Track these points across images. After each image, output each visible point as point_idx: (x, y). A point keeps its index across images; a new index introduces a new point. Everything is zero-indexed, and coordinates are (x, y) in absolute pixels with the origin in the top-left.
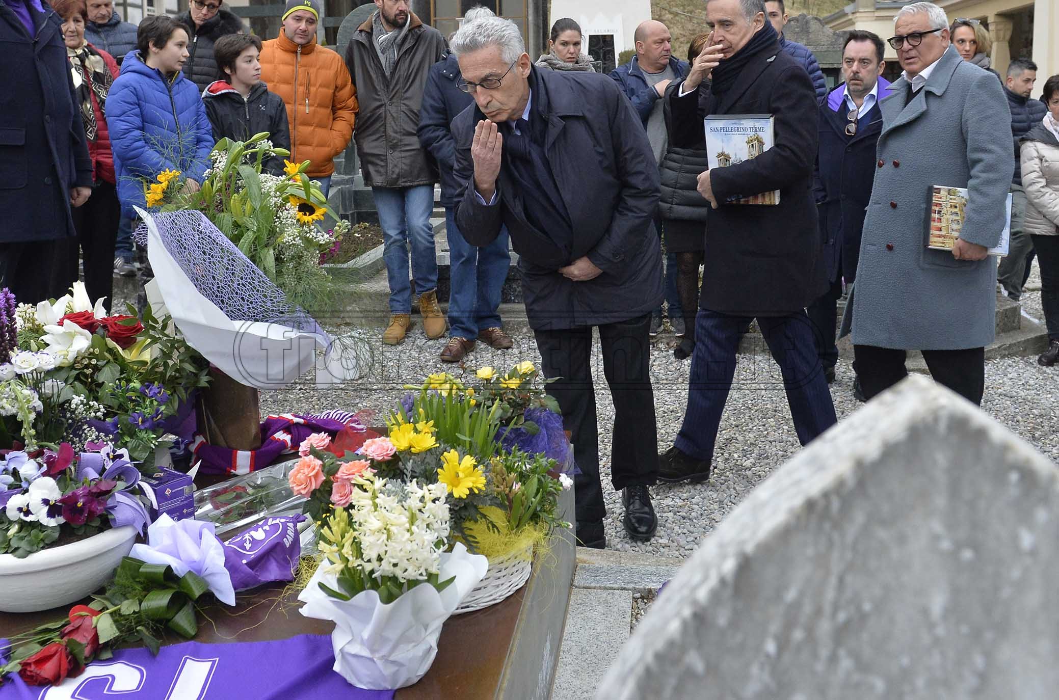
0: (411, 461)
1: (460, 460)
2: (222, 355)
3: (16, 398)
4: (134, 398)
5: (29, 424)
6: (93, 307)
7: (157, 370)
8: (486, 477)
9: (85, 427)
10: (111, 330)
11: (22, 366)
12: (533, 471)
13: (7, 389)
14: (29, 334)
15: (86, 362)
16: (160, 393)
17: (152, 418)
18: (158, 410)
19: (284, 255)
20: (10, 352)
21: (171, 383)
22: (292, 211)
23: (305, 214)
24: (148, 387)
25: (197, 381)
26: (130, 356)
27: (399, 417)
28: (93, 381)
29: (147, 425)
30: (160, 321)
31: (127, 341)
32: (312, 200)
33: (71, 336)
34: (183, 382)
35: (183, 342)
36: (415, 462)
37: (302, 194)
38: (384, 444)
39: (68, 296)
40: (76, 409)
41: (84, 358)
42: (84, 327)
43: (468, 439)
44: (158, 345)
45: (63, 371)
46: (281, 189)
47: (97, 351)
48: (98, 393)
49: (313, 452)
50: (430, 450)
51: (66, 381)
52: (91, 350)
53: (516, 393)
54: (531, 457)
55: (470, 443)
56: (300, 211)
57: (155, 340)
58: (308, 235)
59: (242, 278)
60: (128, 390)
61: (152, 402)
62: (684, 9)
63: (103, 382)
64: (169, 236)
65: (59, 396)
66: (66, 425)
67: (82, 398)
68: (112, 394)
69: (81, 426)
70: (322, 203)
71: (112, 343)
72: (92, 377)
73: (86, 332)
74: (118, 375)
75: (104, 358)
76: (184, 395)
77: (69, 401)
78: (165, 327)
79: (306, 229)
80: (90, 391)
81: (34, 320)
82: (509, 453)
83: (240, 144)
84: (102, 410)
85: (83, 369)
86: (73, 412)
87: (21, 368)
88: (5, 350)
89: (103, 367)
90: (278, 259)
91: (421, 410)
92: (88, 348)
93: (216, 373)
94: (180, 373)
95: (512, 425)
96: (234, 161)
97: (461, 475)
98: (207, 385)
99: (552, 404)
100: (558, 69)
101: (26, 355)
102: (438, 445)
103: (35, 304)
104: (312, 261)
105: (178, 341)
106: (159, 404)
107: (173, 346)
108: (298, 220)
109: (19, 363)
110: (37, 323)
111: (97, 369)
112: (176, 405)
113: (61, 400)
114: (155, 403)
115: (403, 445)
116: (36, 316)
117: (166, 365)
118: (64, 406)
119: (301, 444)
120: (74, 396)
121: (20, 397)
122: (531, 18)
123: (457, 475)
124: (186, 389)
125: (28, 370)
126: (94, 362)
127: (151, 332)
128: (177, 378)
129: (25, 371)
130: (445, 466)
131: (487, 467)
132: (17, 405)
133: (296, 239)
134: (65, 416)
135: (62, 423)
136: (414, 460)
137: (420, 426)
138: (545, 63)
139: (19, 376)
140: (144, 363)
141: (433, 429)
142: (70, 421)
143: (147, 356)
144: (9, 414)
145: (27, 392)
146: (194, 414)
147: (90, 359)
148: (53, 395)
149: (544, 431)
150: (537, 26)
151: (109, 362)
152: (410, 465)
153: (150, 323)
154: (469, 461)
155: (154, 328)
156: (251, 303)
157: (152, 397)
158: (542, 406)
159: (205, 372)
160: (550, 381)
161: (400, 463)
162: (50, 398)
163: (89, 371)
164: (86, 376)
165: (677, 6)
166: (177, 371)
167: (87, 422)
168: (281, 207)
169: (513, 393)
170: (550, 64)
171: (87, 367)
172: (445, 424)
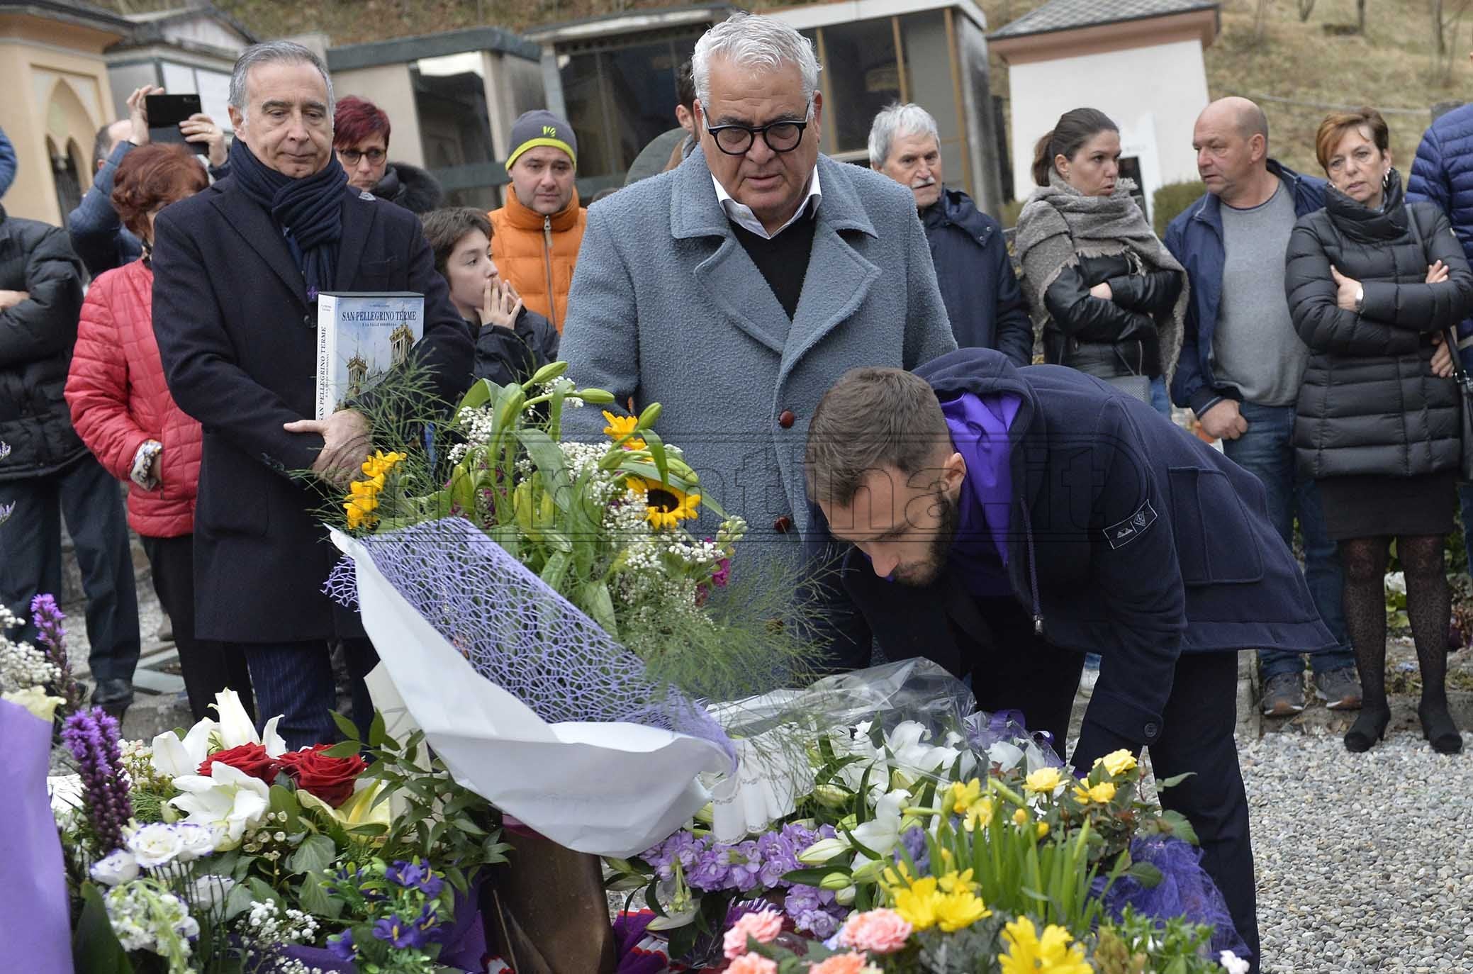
0: (944, 947)
1: (1039, 935)
2: (529, 796)
3: (148, 916)
4: (373, 893)
5: (181, 960)
6: (261, 737)
7: (405, 839)
8: (1091, 964)
9: (282, 960)
10: (305, 774)
11: (151, 851)
12: (1171, 950)
13: (130, 898)
14: (147, 798)
15: (265, 838)
16: (425, 876)
17: (418, 925)
18: (426, 909)
19: (625, 593)
20: (124, 828)
21: (437, 860)
22: (637, 504)
23: (661, 511)
24: (401, 867)
25: (483, 855)
26: (350, 818)
27: (902, 867)
28: (284, 873)
29: (410, 938)
30: (402, 743)
31: (339, 793)
32: (673, 481)
33: (227, 795)
34: (456, 857)
35: (449, 783)
36: (950, 950)
37: (650, 470)
38: (886, 920)
39: (206, 720)
40: (259, 929)
41: (260, 831)
42: (252, 773)
43: (1040, 897)
44: (404, 791)
45: (225, 858)
46: (610, 465)
47: (283, 816)
48: (297, 895)
49: (752, 946)
50: (971, 927)
51: (233, 875)
52: (272, 815)
53: (1109, 810)
54: (1159, 925)
55: (1046, 904)
56: (650, 504)
57: (396, 782)
58: (672, 549)
59: (556, 642)
60: (361, 880)
61: (413, 895)
62: (1273, 88)
63: (305, 874)
64: (401, 577)
65: (224, 907)
66: (245, 961)
67: (270, 904)
68: (332, 891)
69: (273, 960)
70: (690, 486)
71: (309, 799)
72: (281, 867)
73: (258, 782)
74: (331, 856)
75: (299, 827)
76: (464, 885)
77: (245, 915)
78: (412, 754)
79: (665, 538)
80: (282, 892)
81: (151, 771)
82: (1119, 920)
83: (514, 391)
84: (313, 924)
85: (261, 852)
86: (255, 935)
87: (148, 856)
88: (112, 825)
89: (302, 843)
90: (618, 603)
91: (944, 851)
92: (266, 814)
93: (524, 837)
94: (448, 842)
95: (1113, 875)
96: (508, 421)
97: (1046, 963)
98: (502, 859)
99: (1180, 826)
101: (154, 830)
102: (989, 913)
103: (148, 742)
104: (684, 599)
105: (440, 781)
106: (430, 896)
107: (430, 790)
108: (650, 523)
109: (144, 848)
110: (158, 775)
111: (288, 850)
112: (451, 901)
113: (230, 914)
114: (420, 896)
115: (924, 918)
116: (153, 763)
117: (421, 827)
118: (237, 924)
119: (728, 935)
120: (254, 903)
121: (158, 909)
122: (974, 140)
123: (1038, 963)
124: (465, 871)
125: (164, 859)
126: (280, 836)
127: (388, 767)
128: (443, 853)
129: (158, 862)
130: (1013, 948)
131: (1088, 944)
132: (152, 926)
133: (653, 558)
134: (240, 945)
135: (237, 957)
136: (948, 943)
137: (949, 880)
138: (1043, 204)
139: (144, 872)
140: (381, 828)
141: (974, 885)
142: (251, 953)
143: (383, 814)
144: (137, 945)
145: (170, 899)
146: (479, 923)
147: (273, 833)
148: (213, 905)
149: (1171, 880)
150: (987, 155)
151: (309, 834)
152: (942, 954)
153: (384, 748)
154: (1056, 935)
155: (391, 760)
156: (579, 687)
157: (412, 885)
158: (1161, 831)
159: (496, 838)
160: (1171, 782)
161: (923, 954)
162: (209, 911)
163: (273, 856)
164: (269, 865)
165: (1258, 85)
166: (444, 838)
167: (284, 952)
168: (616, 501)
169: (1104, 812)
170: (1054, 204)
171: (267, 847)
172: (992, 872)
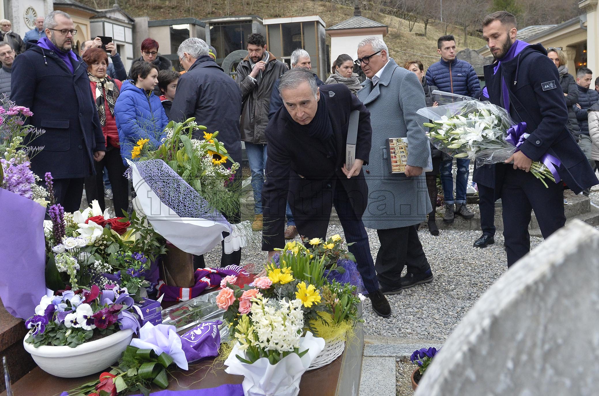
0: (281, 288)
1: (307, 287)
2: (174, 236)
3: (66, 263)
4: (128, 261)
5: (73, 276)
6: (103, 214)
7: (139, 246)
8: (321, 296)
9: (102, 277)
10: (113, 225)
11: (69, 245)
12: (345, 292)
13: (62, 258)
14: (70, 229)
15: (101, 243)
16: (142, 257)
17: (139, 271)
18: (141, 267)
19: (205, 182)
20: (62, 238)
21: (147, 252)
22: (210, 158)
23: (216, 160)
24: (136, 254)
25: (160, 251)
26: (124, 239)
27: (272, 265)
28: (105, 253)
29: (136, 275)
30: (140, 219)
31: (122, 231)
32: (220, 152)
33: (92, 229)
34: (152, 252)
35: (152, 231)
36: (282, 289)
37: (214, 149)
38: (266, 280)
39: (89, 208)
40: (96, 268)
41: (100, 240)
42: (99, 224)
43: (309, 276)
44: (140, 232)
45: (89, 247)
46: (204, 147)
47: (106, 237)
48: (108, 259)
49: (228, 285)
50: (289, 283)
51: (91, 253)
52: (103, 236)
53: (332, 251)
54: (343, 285)
55: (311, 278)
56: (213, 158)
57: (138, 230)
58: (218, 171)
59: (184, 195)
60: (125, 257)
61: (138, 262)
62: (402, 48)
63: (110, 253)
64: (145, 173)
65: (87, 261)
66: (92, 277)
67: (100, 262)
68: (116, 259)
69: (99, 277)
70: (225, 154)
71: (114, 232)
72: (104, 251)
73: (100, 226)
74: (118, 249)
75: (110, 240)
76: (154, 259)
77: (93, 264)
78: (143, 222)
79: (217, 168)
80: (104, 258)
81: (72, 221)
82: (330, 284)
84: (111, 268)
85: (99, 246)
86: (95, 270)
87: (68, 246)
88: (59, 237)
89: (110, 245)
90: (203, 184)
91: (284, 261)
92: (102, 235)
93: (171, 247)
94: (151, 247)
95: (331, 269)
96: (178, 133)
97: (308, 295)
98: (165, 253)
99: (352, 257)
100: (340, 81)
101: (71, 239)
102: (294, 280)
103: (72, 213)
104: (221, 185)
105: (150, 230)
106: (142, 263)
107: (147, 232)
108: (213, 163)
109: (67, 244)
110: (74, 222)
111: (106, 246)
112: (149, 264)
113: (89, 263)
114: (140, 263)
115: (276, 280)
116: (73, 219)
117: (143, 242)
118: (90, 266)
119: (221, 281)
120: (95, 261)
121: (69, 261)
122: (320, 56)
123: (306, 295)
124: (154, 256)
125: (72, 247)
126: (105, 242)
127: (136, 225)
128: (149, 250)
129: (70, 248)
130: (299, 290)
131: (321, 290)
132: (67, 266)
133: (213, 173)
134: (91, 272)
135: (90, 276)
136: (282, 288)
137: (284, 270)
138: (333, 78)
139: (67, 251)
140: (132, 242)
141: (291, 271)
142: (94, 274)
143: (133, 238)
144: (62, 271)
145: (72, 259)
146: (158, 269)
147: (103, 241)
148: (84, 260)
149: (348, 271)
150: (324, 60)
151: (113, 242)
152: (280, 291)
153: (135, 220)
154: (312, 287)
155: (137, 223)
156: (190, 208)
157: (138, 259)
158: (346, 258)
159: (164, 247)
160: (350, 244)
161: (275, 290)
162: (83, 262)
163: (102, 248)
164: (101, 250)
165: (397, 47)
166: (150, 246)
167: (102, 275)
168: (204, 156)
169: (330, 252)
170: (335, 79)
171: (101, 245)
172: (297, 268)
